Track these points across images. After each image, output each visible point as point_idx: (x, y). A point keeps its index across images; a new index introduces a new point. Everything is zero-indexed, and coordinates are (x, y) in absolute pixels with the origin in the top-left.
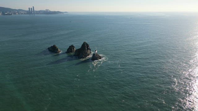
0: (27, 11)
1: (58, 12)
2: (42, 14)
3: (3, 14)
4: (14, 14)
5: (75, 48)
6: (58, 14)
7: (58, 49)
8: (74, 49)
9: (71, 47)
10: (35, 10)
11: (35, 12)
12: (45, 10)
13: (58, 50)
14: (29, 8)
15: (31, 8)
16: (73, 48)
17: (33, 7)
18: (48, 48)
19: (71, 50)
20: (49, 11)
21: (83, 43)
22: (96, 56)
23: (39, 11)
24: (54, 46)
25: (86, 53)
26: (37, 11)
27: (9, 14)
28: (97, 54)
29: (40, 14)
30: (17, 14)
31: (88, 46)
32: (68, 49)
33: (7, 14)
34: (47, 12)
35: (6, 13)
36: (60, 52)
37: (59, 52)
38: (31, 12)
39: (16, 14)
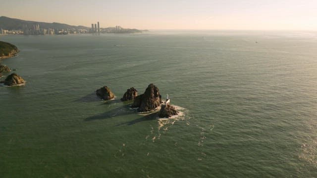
0: (90, 29)
1: (134, 31)
2: (110, 33)
3: (56, 33)
4: (71, 33)
5: (136, 93)
6: (133, 33)
7: (109, 93)
8: (134, 94)
9: (131, 91)
10: (100, 27)
11: (100, 30)
12: (115, 26)
13: (109, 96)
14: (93, 25)
15: (95, 25)
16: (133, 92)
17: (98, 23)
18: (97, 91)
19: (129, 96)
20: (120, 29)
21: (149, 86)
22: (167, 110)
23: (106, 29)
24: (104, 87)
25: (152, 103)
26: (103, 29)
27: (64, 33)
28: (168, 106)
29: (108, 33)
30: (75, 32)
31: (156, 91)
32: (125, 94)
33: (61, 34)
34: (118, 31)
35: (60, 32)
36: (112, 98)
37: (110, 99)
38: (94, 30)
39: (73, 33)
